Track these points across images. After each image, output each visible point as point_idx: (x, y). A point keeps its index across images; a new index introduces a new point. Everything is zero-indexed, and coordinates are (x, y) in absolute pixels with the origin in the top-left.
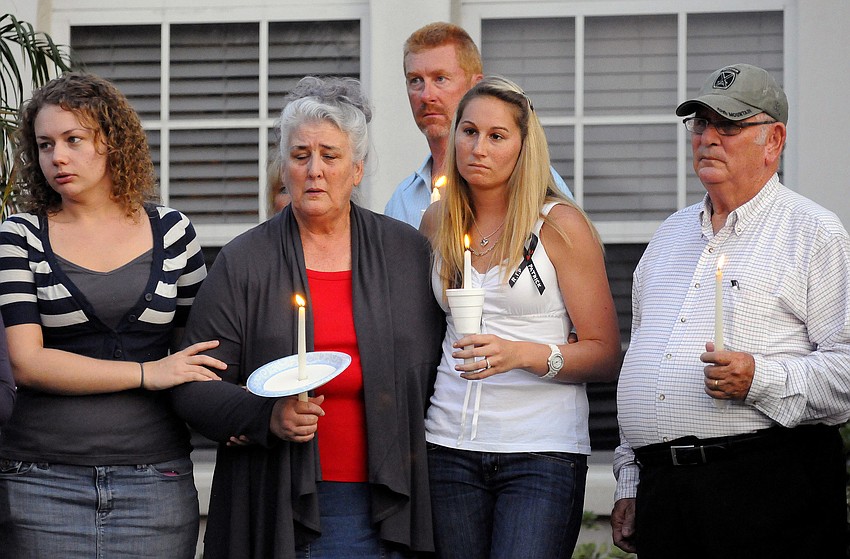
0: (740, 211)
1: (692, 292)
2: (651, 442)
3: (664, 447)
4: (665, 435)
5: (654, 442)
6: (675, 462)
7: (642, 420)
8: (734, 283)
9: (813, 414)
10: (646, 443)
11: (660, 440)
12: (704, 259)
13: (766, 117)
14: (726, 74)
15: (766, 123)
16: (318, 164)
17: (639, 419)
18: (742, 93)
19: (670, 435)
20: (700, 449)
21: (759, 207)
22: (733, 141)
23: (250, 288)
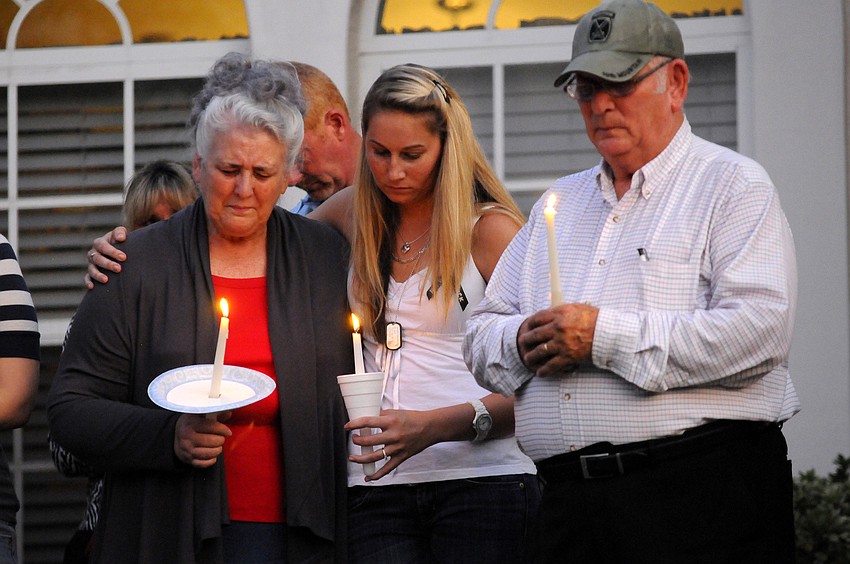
0: (647, 169)
1: (596, 271)
2: (555, 453)
3: (572, 457)
4: (571, 443)
5: (559, 452)
6: (586, 475)
7: (544, 426)
8: (641, 251)
9: (685, 378)
10: (549, 454)
11: (564, 449)
12: (608, 231)
13: (661, 60)
14: (600, 22)
15: (662, 65)
16: (248, 181)
17: (540, 426)
18: (625, 41)
19: (579, 442)
20: (615, 458)
21: (669, 163)
22: (628, 103)
23: (143, 296)
